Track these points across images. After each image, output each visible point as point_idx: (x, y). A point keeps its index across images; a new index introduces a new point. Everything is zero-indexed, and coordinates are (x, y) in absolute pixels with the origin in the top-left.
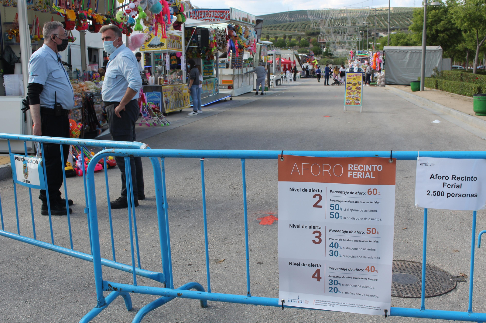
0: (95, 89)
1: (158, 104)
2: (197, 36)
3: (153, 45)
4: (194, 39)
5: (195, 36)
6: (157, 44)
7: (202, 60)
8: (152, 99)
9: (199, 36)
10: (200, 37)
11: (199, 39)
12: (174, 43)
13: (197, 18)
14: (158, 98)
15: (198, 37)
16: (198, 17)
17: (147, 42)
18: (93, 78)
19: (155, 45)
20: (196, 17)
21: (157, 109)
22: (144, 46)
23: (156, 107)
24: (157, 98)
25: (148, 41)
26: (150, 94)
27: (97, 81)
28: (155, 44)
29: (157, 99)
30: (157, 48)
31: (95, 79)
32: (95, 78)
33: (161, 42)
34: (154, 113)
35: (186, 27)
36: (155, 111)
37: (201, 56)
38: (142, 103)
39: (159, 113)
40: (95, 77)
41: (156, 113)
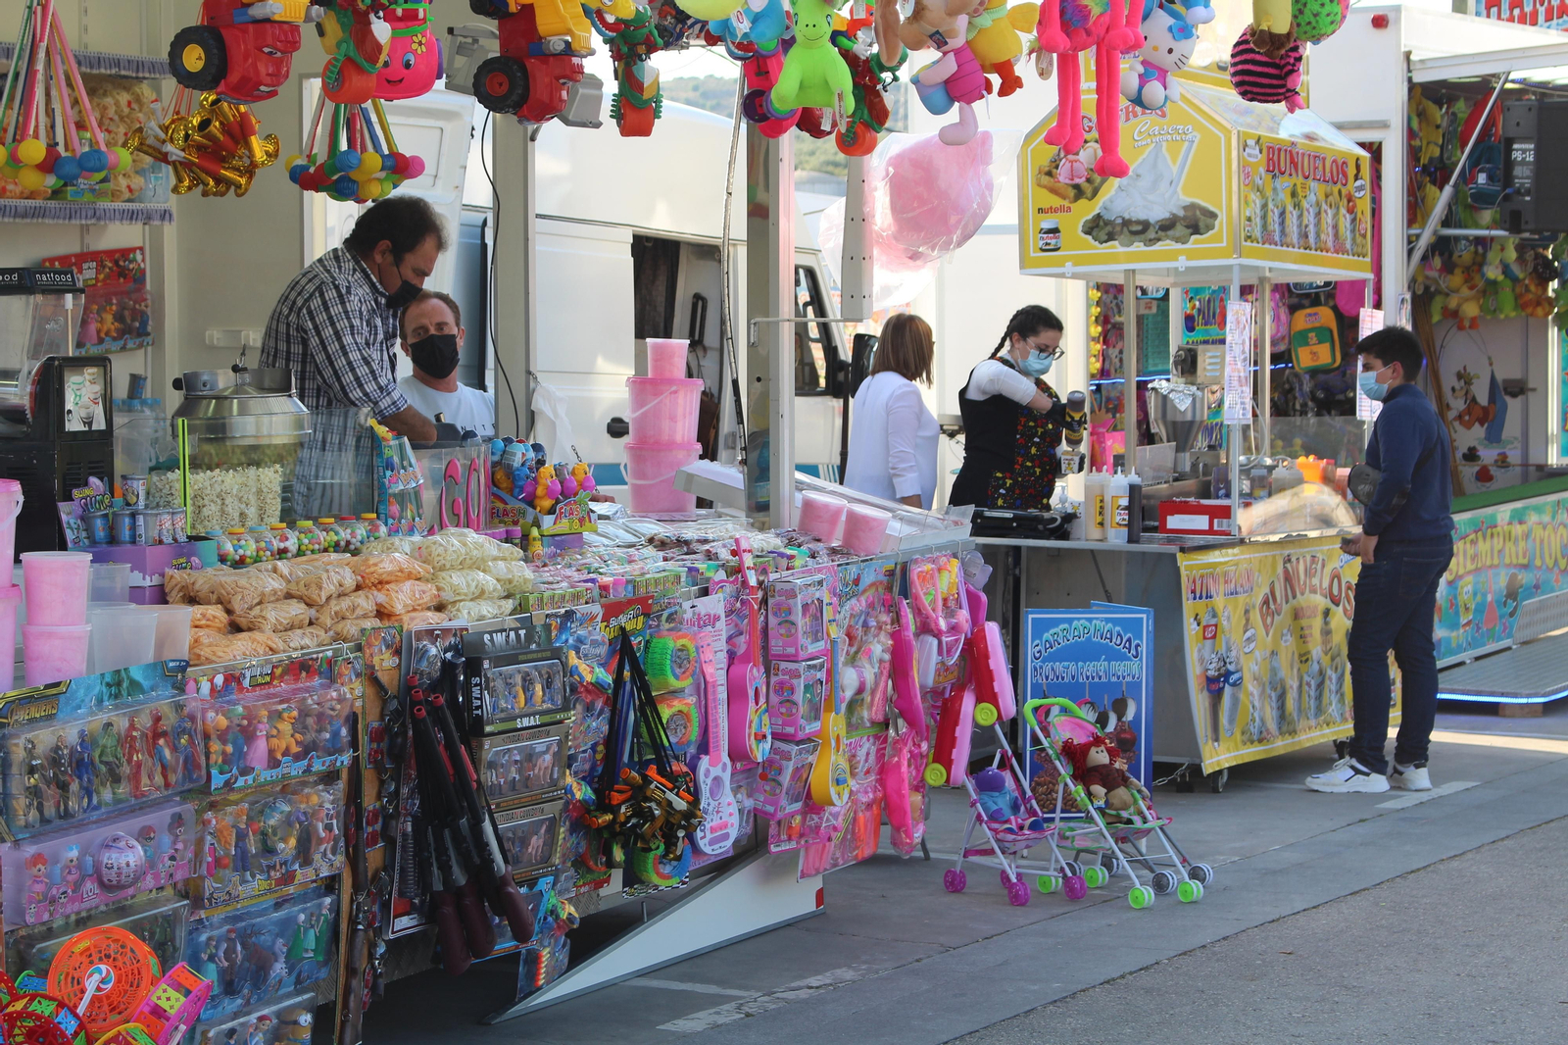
0: (509, 605)
1: (1120, 707)
2: (1509, 150)
3: (1126, 223)
4: (1482, 178)
5: (1493, 153)
6: (1157, 214)
7: (1553, 333)
8: (1072, 666)
9: (1524, 153)
10: (1530, 158)
11: (1523, 176)
12: (1297, 205)
13: (1535, 13)
14: (1123, 658)
15: (1517, 155)
16: (1542, 10)
17: (1082, 202)
18: (531, 501)
19: (1146, 225)
20: (1528, 9)
21: (1099, 757)
22: (1055, 231)
23: (1097, 741)
24: (1114, 656)
25: (1088, 189)
26: (1056, 623)
27: (564, 526)
28: (1142, 216)
29: (1119, 667)
30: (1158, 247)
31: (551, 511)
32: (547, 503)
33: (1188, 200)
34: (1078, 791)
35: (1418, 78)
36: (1085, 774)
37: (1551, 303)
38: (968, 700)
39: (1121, 793)
40: (550, 493)
41: (1098, 790)
